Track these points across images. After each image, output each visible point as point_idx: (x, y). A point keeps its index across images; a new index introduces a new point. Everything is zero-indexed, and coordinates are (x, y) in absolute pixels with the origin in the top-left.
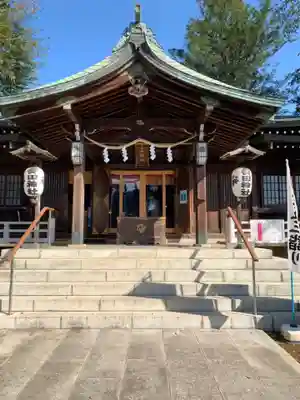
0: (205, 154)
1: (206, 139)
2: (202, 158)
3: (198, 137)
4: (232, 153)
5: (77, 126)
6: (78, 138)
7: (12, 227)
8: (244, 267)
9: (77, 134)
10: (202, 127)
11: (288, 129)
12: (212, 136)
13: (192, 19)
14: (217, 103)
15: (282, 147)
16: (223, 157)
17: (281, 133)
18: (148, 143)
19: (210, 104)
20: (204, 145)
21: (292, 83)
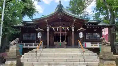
0: (74, 29)
2: (73, 30)
4: (79, 29)
5: (48, 24)
7: (34, 44)
10: (73, 24)
14: (76, 20)
20: (74, 27)
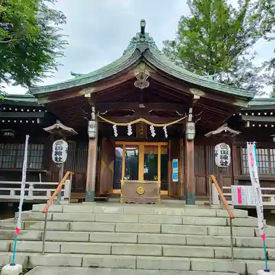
0: (193, 131)
1: (193, 120)
3: (188, 118)
4: (215, 132)
5: (93, 109)
6: (94, 117)
7: (36, 186)
8: (225, 224)
9: (93, 114)
10: (191, 110)
11: (262, 112)
13: (183, 17)
14: (202, 94)
15: (257, 126)
16: (207, 135)
17: (256, 115)
19: (196, 95)
20: (193, 124)
21: (269, 69)
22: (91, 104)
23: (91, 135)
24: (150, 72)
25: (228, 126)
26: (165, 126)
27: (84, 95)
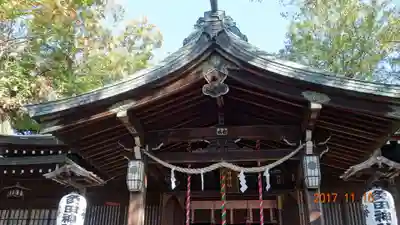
0: (317, 172)
1: (316, 151)
2: (313, 176)
3: (304, 149)
5: (137, 139)
6: (138, 155)
9: (137, 150)
10: (309, 134)
12: (324, 147)
14: (326, 99)
18: (236, 168)
19: (315, 101)
20: (315, 159)
22: (133, 131)
23: (132, 185)
24: (228, 69)
25: (383, 155)
26: (266, 170)
27: (115, 115)
